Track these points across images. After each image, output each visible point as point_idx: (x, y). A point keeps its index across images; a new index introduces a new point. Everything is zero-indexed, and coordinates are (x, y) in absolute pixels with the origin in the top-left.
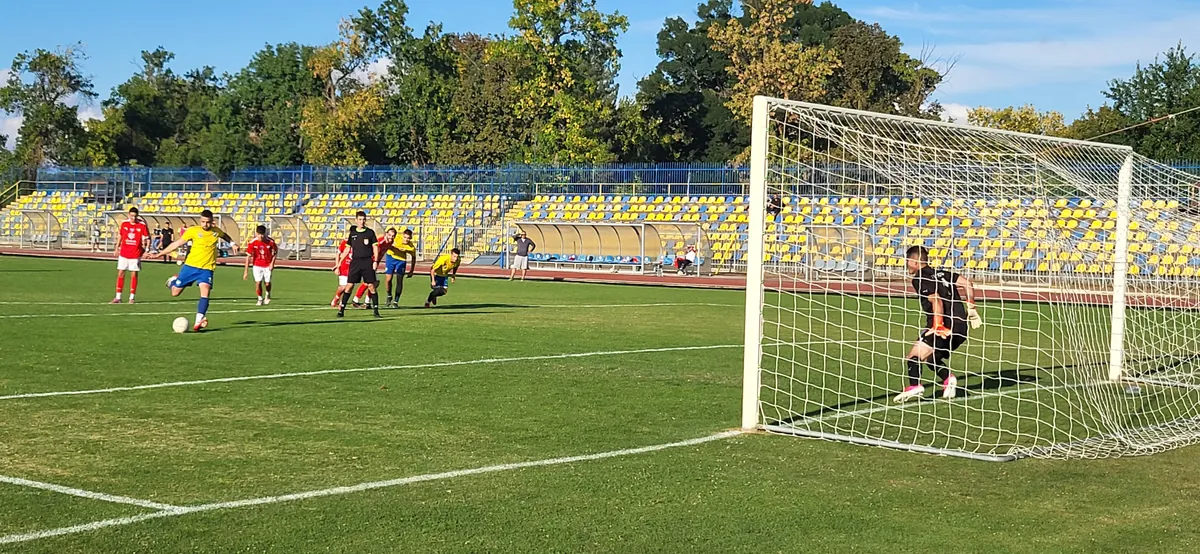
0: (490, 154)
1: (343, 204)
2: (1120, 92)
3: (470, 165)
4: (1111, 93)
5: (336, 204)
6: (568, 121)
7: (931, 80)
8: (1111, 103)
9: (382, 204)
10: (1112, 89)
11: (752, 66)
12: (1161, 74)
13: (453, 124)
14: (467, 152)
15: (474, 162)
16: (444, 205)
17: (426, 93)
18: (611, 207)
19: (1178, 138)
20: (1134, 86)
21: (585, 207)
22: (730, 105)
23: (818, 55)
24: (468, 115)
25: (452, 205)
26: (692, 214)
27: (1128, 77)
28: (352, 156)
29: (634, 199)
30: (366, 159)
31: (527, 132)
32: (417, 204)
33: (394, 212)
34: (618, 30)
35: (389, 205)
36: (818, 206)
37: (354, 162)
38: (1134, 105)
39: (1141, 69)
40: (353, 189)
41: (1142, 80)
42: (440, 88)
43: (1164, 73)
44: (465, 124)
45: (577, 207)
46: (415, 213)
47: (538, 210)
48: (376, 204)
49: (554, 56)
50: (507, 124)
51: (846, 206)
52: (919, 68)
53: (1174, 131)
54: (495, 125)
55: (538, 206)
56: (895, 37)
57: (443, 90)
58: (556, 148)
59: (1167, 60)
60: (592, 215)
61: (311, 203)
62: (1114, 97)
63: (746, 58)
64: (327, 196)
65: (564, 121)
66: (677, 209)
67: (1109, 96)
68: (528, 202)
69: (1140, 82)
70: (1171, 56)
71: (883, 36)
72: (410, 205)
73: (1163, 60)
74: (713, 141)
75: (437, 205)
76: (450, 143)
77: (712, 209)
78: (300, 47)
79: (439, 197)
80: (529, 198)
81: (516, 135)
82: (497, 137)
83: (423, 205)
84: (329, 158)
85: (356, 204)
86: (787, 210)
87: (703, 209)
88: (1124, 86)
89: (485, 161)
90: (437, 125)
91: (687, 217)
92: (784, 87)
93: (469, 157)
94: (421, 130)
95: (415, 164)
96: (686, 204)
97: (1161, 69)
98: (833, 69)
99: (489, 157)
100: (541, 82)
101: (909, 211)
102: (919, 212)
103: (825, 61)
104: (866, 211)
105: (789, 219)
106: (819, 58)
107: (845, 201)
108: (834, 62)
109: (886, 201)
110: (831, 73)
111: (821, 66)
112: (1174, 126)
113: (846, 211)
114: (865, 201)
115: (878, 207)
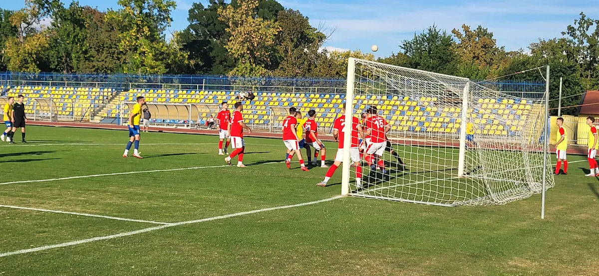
0: (106, 68)
1: (28, 92)
2: (407, 46)
3: (95, 73)
4: (403, 46)
5: (25, 91)
6: (146, 52)
7: (321, 38)
8: (403, 51)
9: (49, 92)
10: (404, 45)
11: (239, 28)
12: (425, 38)
13: (86, 52)
14: (94, 66)
15: (97, 72)
16: (83, 93)
17: (72, 36)
18: (168, 95)
19: (433, 68)
20: (413, 44)
21: (156, 95)
22: (227, 47)
23: (271, 24)
24: (94, 48)
25: (87, 93)
26: (210, 100)
27: (411, 39)
28: (32, 67)
29: (180, 92)
30: (40, 69)
31: (124, 57)
32: (68, 92)
33: (56, 96)
34: (171, 8)
35: (53, 92)
36: (271, 97)
37: (33, 70)
38: (413, 52)
39: (417, 36)
40: (33, 84)
41: (417, 41)
42: (78, 34)
43: (427, 38)
44: (93, 52)
45: (151, 95)
46: (67, 97)
47: (132, 96)
48: (46, 92)
49: (140, 20)
50: (114, 53)
51: (284, 97)
52: (316, 32)
53: (431, 65)
54: (108, 53)
55: (132, 95)
56: (307, 17)
57: (80, 35)
58: (140, 66)
59: (428, 32)
60: (160, 99)
61: (11, 91)
62: (404, 48)
63: (236, 24)
64: (19, 87)
65: (144, 53)
66: (202, 97)
67: (402, 48)
68: (126, 92)
69: (416, 41)
70: (430, 30)
71: (300, 16)
72: (64, 92)
73: (426, 32)
74: (215, 64)
75: (79, 93)
76: (85, 62)
77: (220, 97)
78: (3, 10)
79: (79, 89)
80: (126, 90)
81: (119, 59)
82: (109, 59)
83: (72, 93)
84: (20, 68)
85: (36, 91)
86: (256, 98)
87: (215, 97)
88: (409, 44)
89: (103, 71)
90: (78, 52)
91: (207, 101)
92: (254, 39)
93: (94, 69)
94: (68, 55)
95: (65, 72)
96: (206, 95)
97: (425, 36)
98: (278, 31)
99: (105, 69)
100: (133, 32)
101: (314, 100)
102: (319, 100)
103: (274, 27)
104: (294, 100)
105: (257, 103)
106: (271, 26)
107: (283, 95)
108: (278, 28)
109: (303, 95)
110: (277, 33)
111: (272, 30)
112: (431, 63)
113: (285, 99)
114: (293, 95)
115: (299, 98)
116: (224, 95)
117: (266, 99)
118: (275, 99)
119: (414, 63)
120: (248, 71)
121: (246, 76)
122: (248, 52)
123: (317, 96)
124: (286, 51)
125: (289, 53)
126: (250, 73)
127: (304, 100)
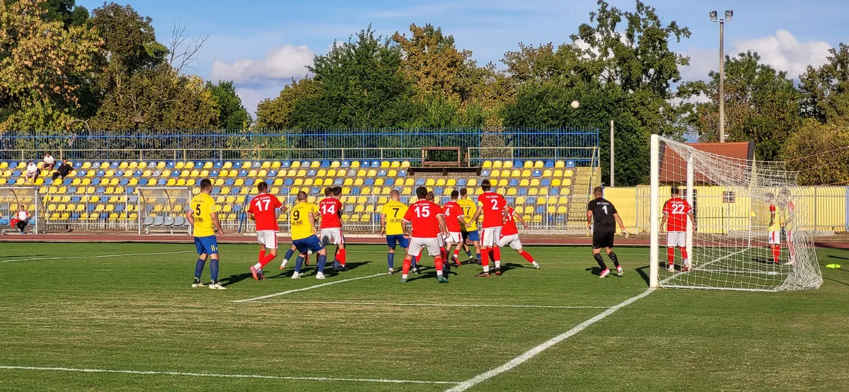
2: (320, 67)
4: (314, 67)
7: (161, 54)
8: (313, 75)
10: (315, 64)
12: (352, 51)
19: (369, 106)
20: (331, 61)
23: (83, 33)
27: (326, 53)
39: (337, 46)
41: (337, 58)
43: (355, 51)
51: (127, 169)
53: (366, 101)
56: (148, 17)
59: (359, 40)
62: (316, 71)
63: (13, 33)
67: (312, 70)
69: (335, 57)
70: (362, 37)
73: (356, 40)
88: (323, 62)
97: (354, 48)
98: (96, 46)
101: (185, 173)
102: (195, 173)
103: (90, 39)
104: (147, 174)
105: (76, 182)
106: (84, 36)
107: (124, 164)
108: (96, 40)
109: (162, 164)
110: (96, 50)
111: (86, 43)
112: (365, 97)
113: (129, 173)
114: (143, 165)
115: (156, 169)
116: (6, 169)
117: (91, 173)
118: (110, 173)
119: (337, 99)
120: (42, 121)
121: (38, 131)
122: (42, 86)
123: (190, 165)
124: (113, 83)
125: (119, 86)
126: (45, 125)
127: (167, 173)
